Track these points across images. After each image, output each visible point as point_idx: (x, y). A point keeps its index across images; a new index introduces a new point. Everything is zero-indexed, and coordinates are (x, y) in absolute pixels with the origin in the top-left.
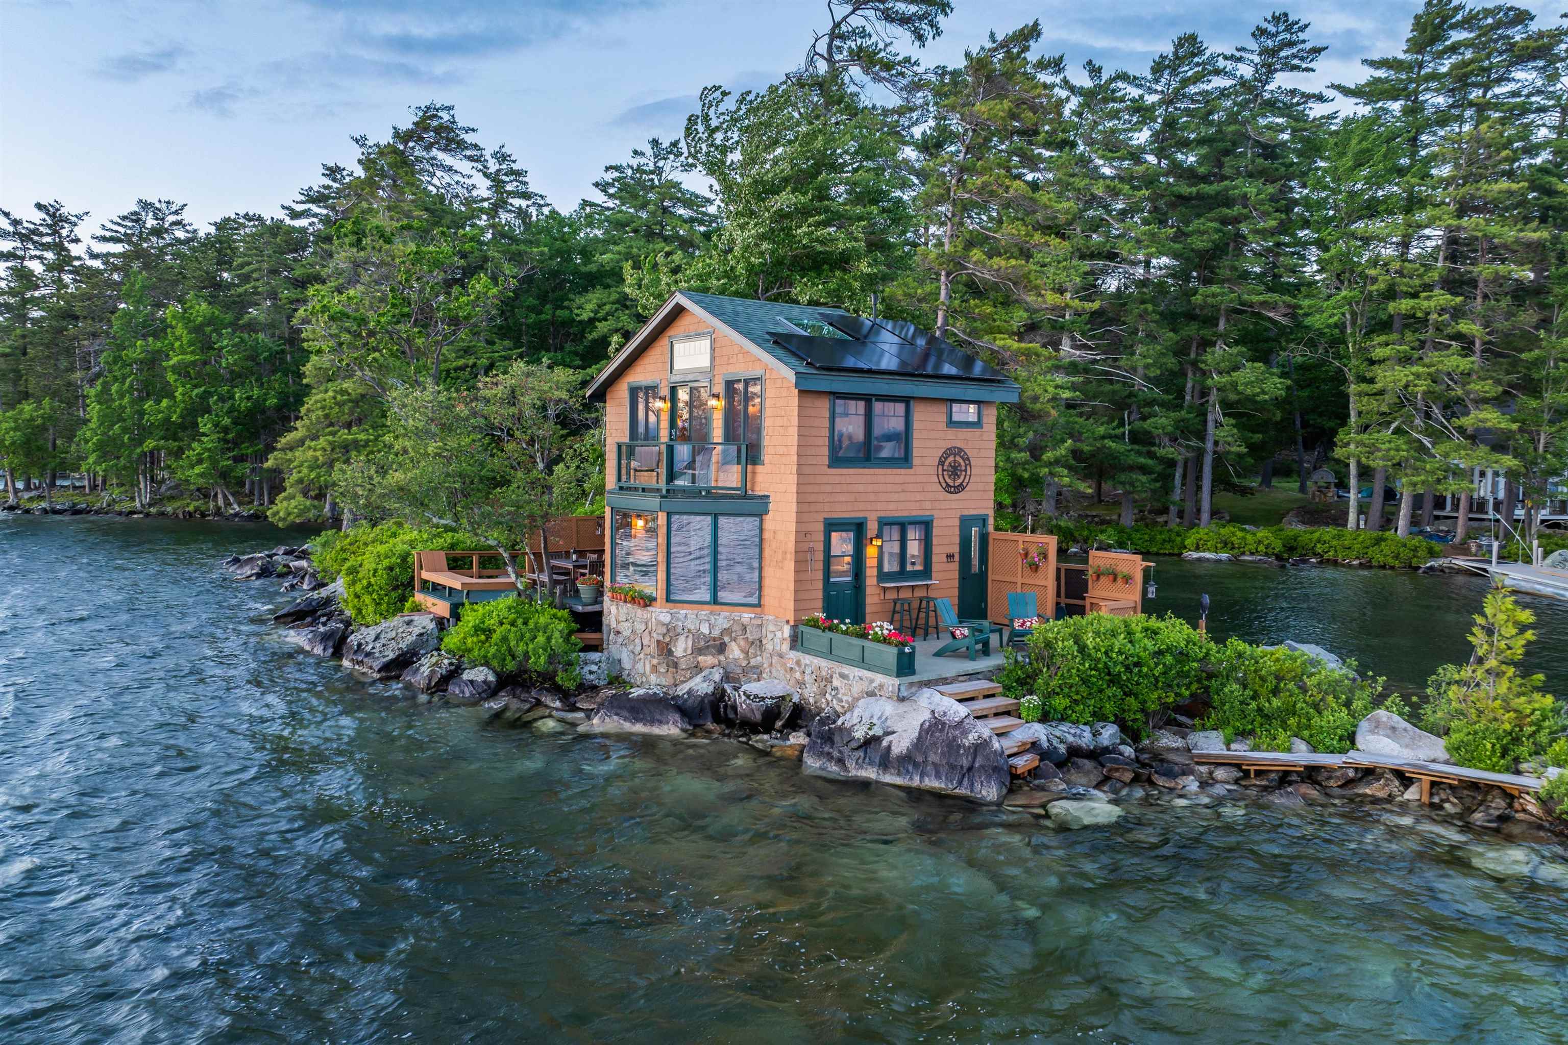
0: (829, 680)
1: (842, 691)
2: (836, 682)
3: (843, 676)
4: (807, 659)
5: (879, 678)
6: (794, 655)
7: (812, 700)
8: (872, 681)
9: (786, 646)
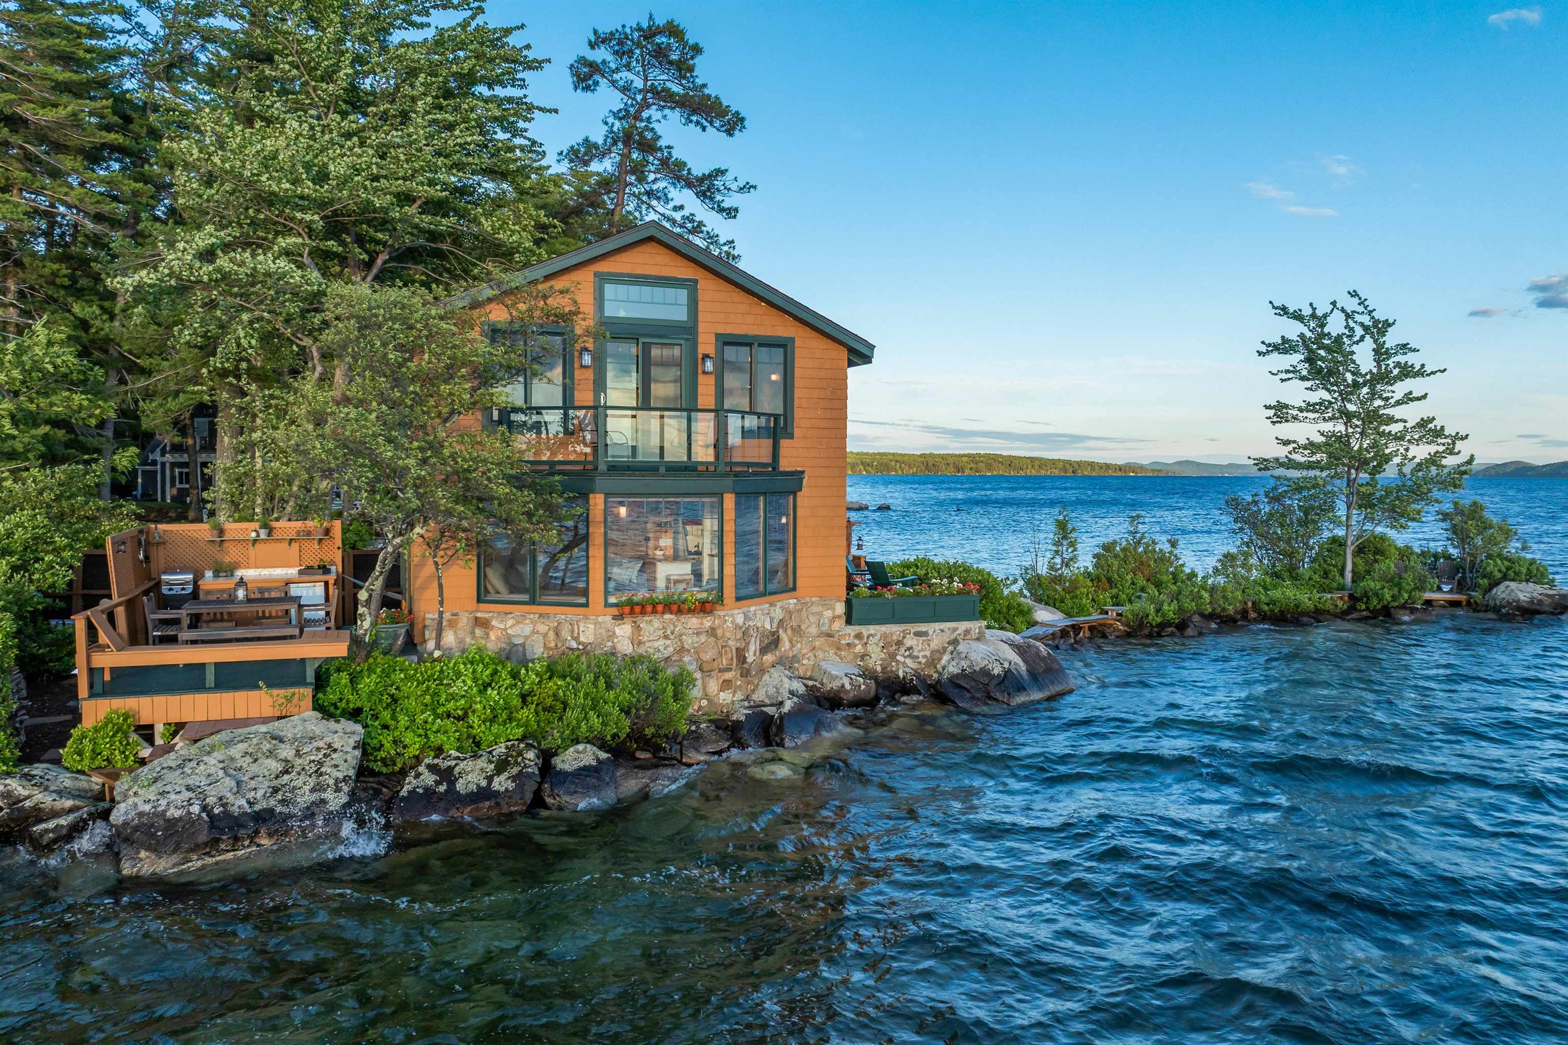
0: (899, 643)
1: (916, 649)
2: (910, 641)
3: (918, 634)
4: (866, 630)
5: (963, 626)
6: (852, 630)
7: (879, 669)
8: (955, 630)
9: (839, 625)
